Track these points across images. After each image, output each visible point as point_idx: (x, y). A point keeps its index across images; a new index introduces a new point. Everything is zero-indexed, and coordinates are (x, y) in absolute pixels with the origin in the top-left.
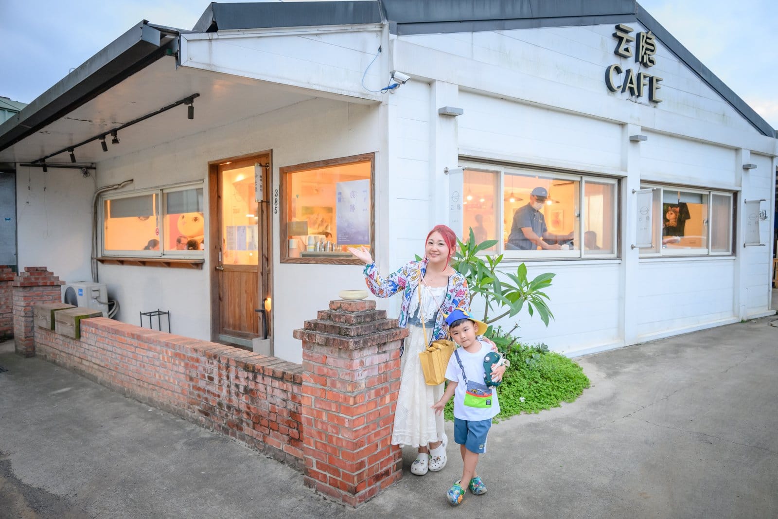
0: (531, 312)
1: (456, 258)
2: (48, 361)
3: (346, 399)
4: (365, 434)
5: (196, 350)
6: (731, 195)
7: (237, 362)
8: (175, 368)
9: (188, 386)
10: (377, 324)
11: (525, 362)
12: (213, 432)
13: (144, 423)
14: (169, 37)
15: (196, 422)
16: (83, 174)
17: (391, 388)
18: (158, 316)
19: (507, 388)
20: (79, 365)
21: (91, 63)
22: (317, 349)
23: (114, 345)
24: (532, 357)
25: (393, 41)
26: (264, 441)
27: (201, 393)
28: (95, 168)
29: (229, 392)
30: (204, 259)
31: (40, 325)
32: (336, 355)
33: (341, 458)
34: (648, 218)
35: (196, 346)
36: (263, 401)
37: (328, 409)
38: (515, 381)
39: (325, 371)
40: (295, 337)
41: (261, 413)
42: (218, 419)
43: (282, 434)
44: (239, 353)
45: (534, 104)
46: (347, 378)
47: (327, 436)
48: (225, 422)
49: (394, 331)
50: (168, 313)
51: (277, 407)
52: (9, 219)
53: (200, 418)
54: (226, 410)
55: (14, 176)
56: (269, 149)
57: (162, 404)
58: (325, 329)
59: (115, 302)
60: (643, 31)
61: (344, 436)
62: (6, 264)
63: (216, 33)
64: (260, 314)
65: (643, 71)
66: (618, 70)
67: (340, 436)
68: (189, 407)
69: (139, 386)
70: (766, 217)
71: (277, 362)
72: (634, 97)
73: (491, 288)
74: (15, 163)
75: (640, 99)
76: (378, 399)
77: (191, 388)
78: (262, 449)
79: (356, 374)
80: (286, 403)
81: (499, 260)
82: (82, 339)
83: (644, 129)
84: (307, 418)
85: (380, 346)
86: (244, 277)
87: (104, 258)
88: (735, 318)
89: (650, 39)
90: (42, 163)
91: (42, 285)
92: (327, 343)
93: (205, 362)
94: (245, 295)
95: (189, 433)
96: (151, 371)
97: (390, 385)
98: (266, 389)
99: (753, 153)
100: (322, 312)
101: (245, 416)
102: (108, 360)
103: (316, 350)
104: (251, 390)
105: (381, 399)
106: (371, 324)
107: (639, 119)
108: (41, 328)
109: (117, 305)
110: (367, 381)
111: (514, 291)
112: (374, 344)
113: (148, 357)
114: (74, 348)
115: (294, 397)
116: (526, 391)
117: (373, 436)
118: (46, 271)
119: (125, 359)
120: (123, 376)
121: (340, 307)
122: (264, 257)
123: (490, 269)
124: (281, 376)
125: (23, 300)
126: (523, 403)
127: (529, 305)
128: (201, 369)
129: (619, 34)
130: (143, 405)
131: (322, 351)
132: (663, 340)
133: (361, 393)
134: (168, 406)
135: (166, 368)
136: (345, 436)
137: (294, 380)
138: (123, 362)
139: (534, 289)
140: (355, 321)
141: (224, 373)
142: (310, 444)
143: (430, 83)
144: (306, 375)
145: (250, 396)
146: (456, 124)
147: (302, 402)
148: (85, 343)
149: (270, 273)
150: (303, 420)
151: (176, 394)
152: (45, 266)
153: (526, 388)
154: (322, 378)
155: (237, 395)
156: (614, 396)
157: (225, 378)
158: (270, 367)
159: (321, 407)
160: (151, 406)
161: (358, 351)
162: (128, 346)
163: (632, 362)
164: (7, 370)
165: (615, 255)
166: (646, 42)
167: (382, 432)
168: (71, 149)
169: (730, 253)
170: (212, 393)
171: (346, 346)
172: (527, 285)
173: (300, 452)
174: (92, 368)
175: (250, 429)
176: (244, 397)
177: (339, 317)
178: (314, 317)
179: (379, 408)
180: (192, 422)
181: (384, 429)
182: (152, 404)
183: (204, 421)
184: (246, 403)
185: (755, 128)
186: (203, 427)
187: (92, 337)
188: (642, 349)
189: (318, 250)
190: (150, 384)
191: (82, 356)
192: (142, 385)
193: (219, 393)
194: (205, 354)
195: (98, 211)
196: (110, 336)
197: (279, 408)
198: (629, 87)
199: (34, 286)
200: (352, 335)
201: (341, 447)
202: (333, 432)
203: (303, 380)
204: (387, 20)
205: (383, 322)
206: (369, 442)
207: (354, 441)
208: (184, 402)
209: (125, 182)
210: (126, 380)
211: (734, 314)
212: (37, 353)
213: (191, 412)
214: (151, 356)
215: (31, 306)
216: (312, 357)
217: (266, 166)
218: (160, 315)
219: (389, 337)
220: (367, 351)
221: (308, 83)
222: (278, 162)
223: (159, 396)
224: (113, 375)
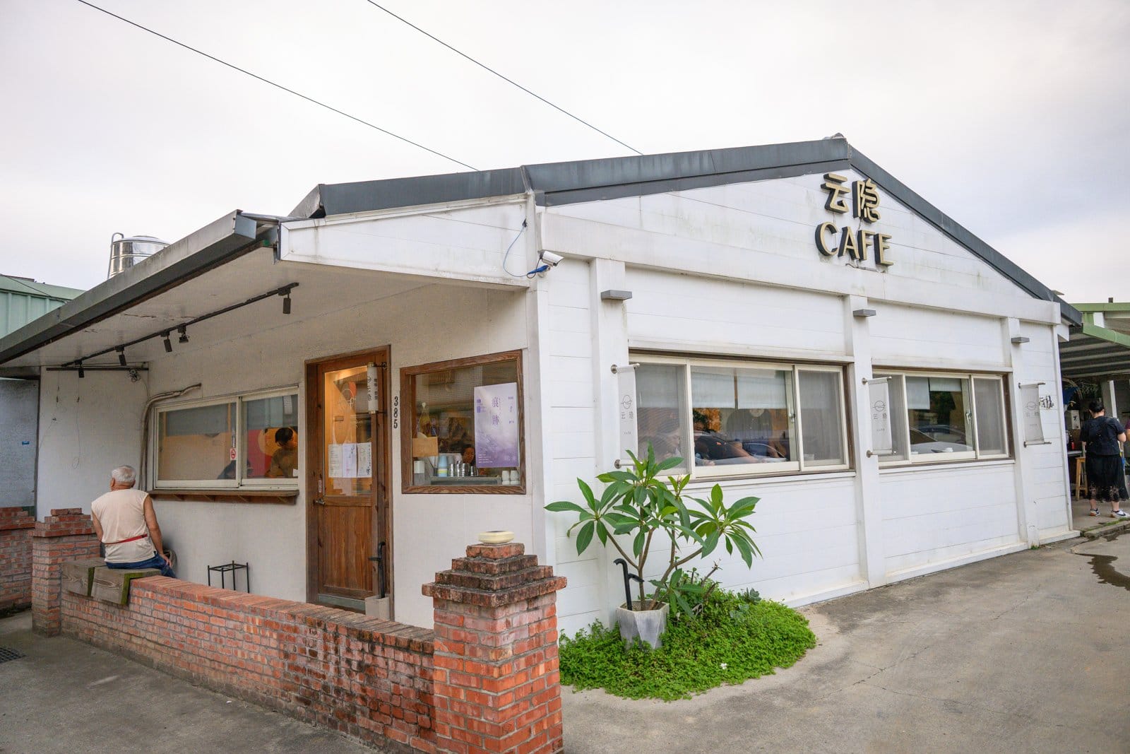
0: (730, 548)
1: (630, 481)
2: (81, 640)
3: (489, 671)
4: (513, 716)
5: (293, 616)
6: (1000, 378)
7: (348, 629)
8: (265, 642)
9: (281, 665)
10: (525, 574)
11: (729, 615)
12: (315, 726)
13: (222, 719)
14: (267, 226)
15: (292, 714)
16: (130, 378)
17: (545, 654)
18: (232, 571)
19: (703, 652)
20: (127, 644)
21: (164, 254)
22: (452, 608)
23: (179, 614)
24: (738, 609)
25: (540, 214)
26: (384, 735)
27: (300, 674)
28: (147, 369)
29: (338, 671)
30: (298, 491)
31: (71, 590)
32: (476, 614)
33: (484, 748)
34: (885, 416)
35: (294, 611)
36: (383, 681)
37: (467, 684)
38: (715, 642)
39: (463, 635)
40: (424, 593)
41: (380, 696)
42: (322, 709)
43: (408, 723)
44: (350, 617)
45: (724, 278)
46: (490, 643)
47: (466, 720)
48: (332, 711)
49: (547, 581)
50: (247, 567)
51: (401, 688)
52: (28, 443)
53: (298, 708)
54: (334, 695)
55: (37, 384)
56: (386, 344)
57: (245, 692)
58: (460, 582)
59: (171, 553)
60: (860, 179)
61: (487, 719)
62: (21, 505)
63: (323, 219)
64: (375, 564)
65: (865, 228)
66: (831, 229)
67: (483, 720)
68: (283, 695)
69: (214, 669)
70: (1051, 405)
71: (400, 627)
72: (855, 260)
73: (677, 519)
74: (40, 367)
75: (864, 264)
76: (531, 669)
77: (286, 667)
78: (382, 745)
79: (501, 638)
80: (414, 681)
81: (687, 480)
82: (132, 607)
83: (871, 301)
84: (440, 698)
85: (529, 601)
86: (354, 513)
87: (157, 492)
88: (1023, 544)
89: (871, 188)
90: (78, 366)
91: (74, 533)
92: (464, 600)
93: (306, 632)
94: (354, 538)
95: (283, 729)
96: (231, 647)
97: (545, 651)
98: (387, 664)
99: (1024, 322)
100: (457, 561)
101: (359, 702)
102: (169, 634)
103: (451, 610)
104: (368, 666)
105: (534, 669)
106: (518, 573)
107: (864, 289)
108: (72, 594)
109: (173, 557)
110: (515, 646)
111: (707, 521)
112: (522, 598)
113: (226, 628)
114: (120, 620)
115: (424, 672)
116: (729, 654)
117: (524, 718)
118: (81, 514)
119: (194, 633)
120: (190, 657)
121: (480, 554)
122: (380, 485)
123: (674, 493)
124: (406, 645)
125: (48, 555)
126: (724, 671)
127: (727, 539)
128: (300, 641)
129: (829, 185)
130: (219, 695)
131: (458, 611)
132: (922, 578)
133: (508, 661)
134: (254, 695)
135: (251, 642)
136: (489, 718)
137: (423, 650)
138: (191, 637)
139: (732, 518)
140: (497, 570)
141: (331, 645)
142: (444, 733)
143: (589, 262)
144: (438, 642)
145: (366, 674)
146: (624, 310)
147: (435, 678)
148: (136, 612)
149: (388, 507)
150: (436, 702)
151: (266, 678)
152: (79, 507)
153: (729, 651)
154: (458, 645)
155: (349, 673)
156: (845, 658)
157: (332, 652)
158: (393, 635)
159: (458, 683)
160: (230, 696)
161: (503, 608)
162: (198, 614)
163: (875, 611)
164: (24, 656)
165: (846, 466)
166: (865, 193)
167: (535, 712)
168: (120, 348)
169: (1007, 455)
170: (314, 674)
171: (487, 602)
172: (724, 512)
173: (432, 745)
174: (146, 646)
175: (366, 719)
176: (358, 677)
177: (479, 566)
178: (448, 567)
179: (531, 681)
180: (288, 715)
181: (539, 709)
182: (231, 694)
183: (303, 713)
184: (361, 685)
185: (1024, 290)
186: (302, 720)
187: (147, 604)
188: (892, 592)
189: (452, 475)
190: (228, 665)
191: (131, 631)
192: (217, 667)
193: (324, 672)
194: (305, 621)
195: (149, 429)
196: (173, 601)
197: (405, 688)
198: (847, 249)
199: (64, 536)
200: (495, 588)
201: (482, 733)
202: (473, 715)
203: (436, 649)
204: (533, 189)
205: (533, 570)
206: (519, 726)
207: (500, 725)
208: (275, 687)
209: (189, 387)
210: (194, 661)
211: (1020, 538)
212: (63, 629)
213: (286, 700)
214: (231, 627)
215: (60, 564)
216: (445, 618)
217: (382, 366)
218: (236, 570)
219: (541, 588)
220: (514, 607)
221: (437, 270)
222: (399, 361)
223: (241, 682)
224: (177, 655)
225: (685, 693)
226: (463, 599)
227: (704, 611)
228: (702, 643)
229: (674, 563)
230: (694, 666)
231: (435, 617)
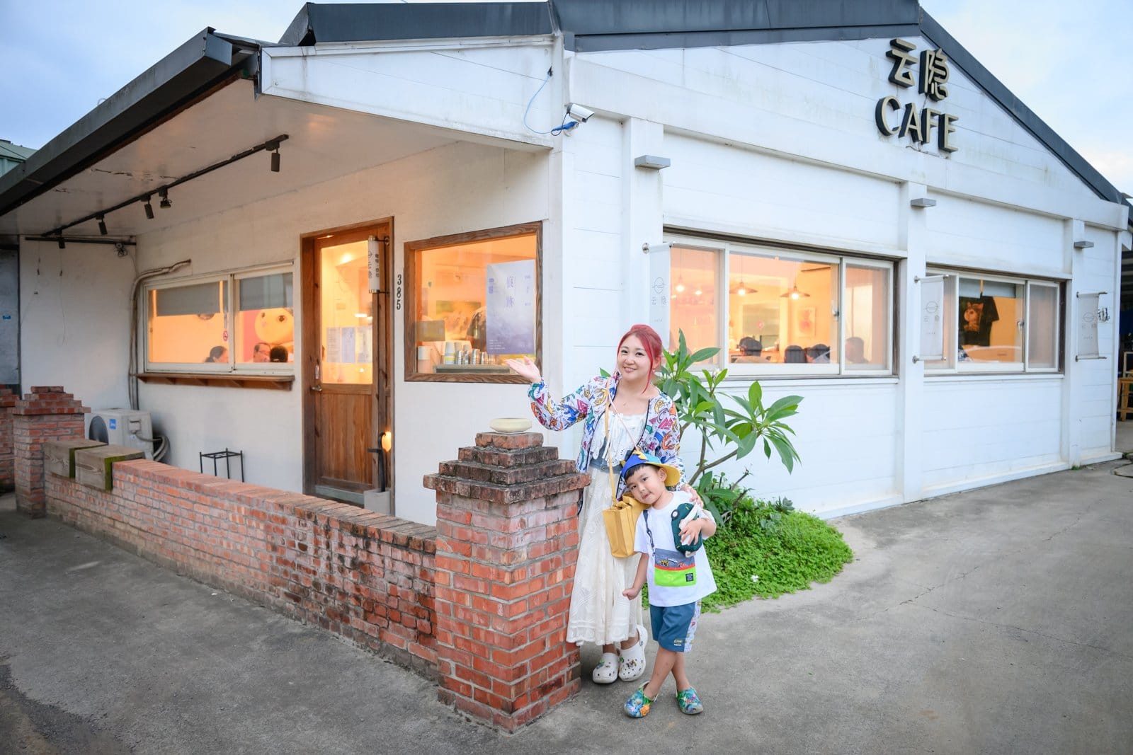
0: (768, 451)
2: (66, 524)
3: (499, 575)
4: (526, 627)
5: (281, 506)
6: (1057, 286)
7: (341, 523)
8: (251, 533)
9: (269, 558)
10: (544, 467)
11: (760, 524)
12: (305, 624)
13: (205, 612)
14: (246, 52)
15: (281, 610)
16: (117, 253)
17: (564, 559)
18: (225, 459)
19: (733, 562)
20: (111, 529)
21: (130, 90)
22: (459, 503)
23: (162, 499)
24: (769, 518)
25: (568, 60)
26: (380, 638)
27: (289, 569)
28: (135, 244)
29: (330, 567)
30: (293, 376)
31: (55, 472)
32: (485, 511)
33: (491, 660)
34: (937, 318)
35: (282, 501)
36: (379, 580)
37: (473, 589)
38: (745, 552)
39: (470, 534)
40: (426, 485)
41: (375, 597)
42: (313, 606)
43: (406, 627)
44: (344, 510)
46: (501, 544)
47: (471, 629)
48: (323, 610)
49: (569, 477)
50: (241, 454)
51: (399, 588)
52: (9, 318)
53: (287, 604)
54: (325, 593)
55: (16, 255)
56: (388, 216)
57: (232, 584)
58: (469, 474)
59: (163, 438)
60: (929, 48)
61: (495, 629)
62: (5, 383)
63: (312, 47)
64: (376, 456)
65: (931, 106)
66: (894, 104)
67: (491, 629)
68: (271, 590)
69: (199, 559)
70: (1107, 318)
71: (400, 523)
72: (917, 143)
73: (711, 418)
74: (18, 235)
75: (926, 147)
76: (546, 576)
77: (274, 561)
78: (377, 649)
79: (514, 539)
80: (413, 582)
81: (722, 377)
82: (115, 491)
83: (931, 190)
84: (443, 603)
85: (548, 498)
86: (352, 402)
87: (147, 375)
88: (1063, 463)
89: (941, 60)
90: (58, 236)
91: (56, 412)
92: (472, 495)
93: (295, 523)
94: (353, 428)
95: (271, 626)
96: (216, 537)
97: (563, 555)
98: (383, 562)
99: (1089, 225)
100: (465, 450)
101: (352, 602)
102: (153, 521)
103: (456, 505)
104: (362, 564)
105: (551, 576)
106: (535, 466)
107: (924, 175)
108: (54, 475)
109: (166, 441)
110: (530, 549)
111: (744, 421)
112: (540, 495)
113: (211, 517)
114: (103, 504)
115: (424, 573)
116: (761, 566)
117: (538, 630)
118: (63, 392)
119: (178, 520)
120: (174, 545)
121: (491, 443)
122: (381, 372)
123: (709, 390)
124: (405, 542)
125: (28, 434)
126: (755, 584)
127: (765, 442)
128: (288, 533)
129: (896, 52)
130: (204, 587)
131: (465, 506)
132: (959, 494)
133: (521, 566)
134: (240, 588)
135: (237, 532)
136: (498, 628)
137: (424, 548)
138: (175, 524)
139: (772, 419)
140: (512, 462)
141: (322, 539)
142: (446, 641)
143: (622, 122)
144: (441, 541)
145: (360, 572)
146: (660, 181)
147: (436, 580)
148: (119, 496)
149: (390, 396)
150: (437, 606)
151: (252, 571)
152: (60, 385)
153: (760, 563)
154: (465, 545)
155: (342, 570)
156: (887, 574)
157: (323, 546)
158: (391, 530)
159: (463, 587)
160: (216, 588)
161: (517, 505)
162: (182, 500)
163: (913, 526)
165: (889, 372)
166: (934, 65)
167: (551, 623)
168: (100, 215)
169: (1056, 369)
170: (304, 569)
171: (499, 499)
172: (762, 412)
173: (433, 653)
174: (129, 533)
175: (360, 621)
176: (351, 575)
177: (490, 456)
178: (453, 456)
179: (547, 588)
180: (276, 611)
181: (556, 619)
182: (217, 585)
183: (292, 610)
184: (355, 583)
185: (1092, 190)
186: (292, 618)
187: (129, 488)
188: (929, 508)
189: (460, 362)
190: (214, 556)
191: (114, 515)
192: (202, 557)
193: (315, 568)
194: (295, 512)
195: (139, 306)
196: (156, 487)
197: (403, 588)
198: (910, 129)
199: (45, 414)
200: (509, 483)
201: (491, 645)
202: (480, 624)
203: (438, 548)
204: (561, 30)
205: (553, 464)
206: (532, 638)
207: (511, 636)
208: (263, 581)
209: (178, 263)
210: (178, 550)
211: (1061, 458)
212: (48, 512)
213: (274, 596)
214: (216, 515)
215: (41, 444)
216: (450, 514)
217: (384, 241)
218: (229, 458)
219: (562, 485)
220: (530, 506)
221: (446, 120)
222: (403, 235)
223: (227, 574)
224: (161, 543)
225: (713, 606)
226: (471, 493)
227: (733, 519)
228: (730, 553)
229: (702, 466)
230: (721, 577)
231: (438, 513)
